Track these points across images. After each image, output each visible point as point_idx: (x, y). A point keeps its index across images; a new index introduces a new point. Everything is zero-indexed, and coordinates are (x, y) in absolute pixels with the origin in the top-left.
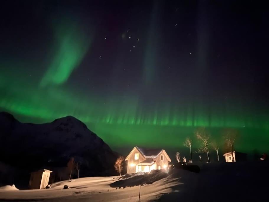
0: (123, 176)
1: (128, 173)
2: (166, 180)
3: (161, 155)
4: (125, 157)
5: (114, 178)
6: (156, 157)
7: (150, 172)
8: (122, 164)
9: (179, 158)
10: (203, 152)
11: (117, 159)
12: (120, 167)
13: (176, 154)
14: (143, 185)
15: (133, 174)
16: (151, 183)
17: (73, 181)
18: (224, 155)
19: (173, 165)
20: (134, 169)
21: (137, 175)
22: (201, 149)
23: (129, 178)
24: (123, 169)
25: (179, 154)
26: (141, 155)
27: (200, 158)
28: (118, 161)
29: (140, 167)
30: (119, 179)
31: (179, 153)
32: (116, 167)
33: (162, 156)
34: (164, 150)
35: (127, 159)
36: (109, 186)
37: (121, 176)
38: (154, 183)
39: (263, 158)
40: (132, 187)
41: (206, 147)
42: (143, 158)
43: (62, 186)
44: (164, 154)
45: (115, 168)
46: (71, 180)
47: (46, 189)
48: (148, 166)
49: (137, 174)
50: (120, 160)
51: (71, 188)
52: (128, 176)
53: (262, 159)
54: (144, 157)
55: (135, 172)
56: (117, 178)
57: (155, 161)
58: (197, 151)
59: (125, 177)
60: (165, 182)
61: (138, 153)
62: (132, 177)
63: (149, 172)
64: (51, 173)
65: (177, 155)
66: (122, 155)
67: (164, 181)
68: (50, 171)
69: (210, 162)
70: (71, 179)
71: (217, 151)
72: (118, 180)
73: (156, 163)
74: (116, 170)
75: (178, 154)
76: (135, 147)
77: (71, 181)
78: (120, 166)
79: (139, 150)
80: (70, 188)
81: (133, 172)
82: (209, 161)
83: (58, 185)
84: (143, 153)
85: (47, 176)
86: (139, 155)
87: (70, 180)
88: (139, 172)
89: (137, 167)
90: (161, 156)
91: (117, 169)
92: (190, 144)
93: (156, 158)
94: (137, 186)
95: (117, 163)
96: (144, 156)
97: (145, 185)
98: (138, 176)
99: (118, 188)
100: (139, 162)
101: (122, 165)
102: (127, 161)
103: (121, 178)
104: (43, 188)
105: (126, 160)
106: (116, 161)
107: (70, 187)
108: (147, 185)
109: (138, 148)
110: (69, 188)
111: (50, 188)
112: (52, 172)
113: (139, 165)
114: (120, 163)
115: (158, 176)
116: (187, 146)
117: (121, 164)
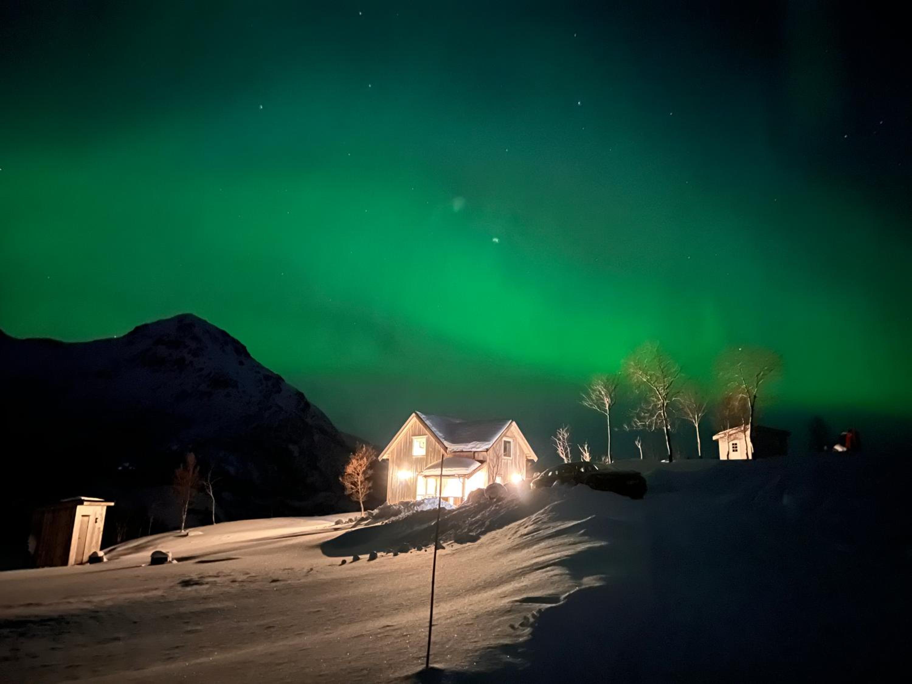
0: (371, 514)
1: (389, 502)
2: (530, 528)
3: (505, 439)
4: (380, 450)
5: (337, 523)
6: (487, 447)
7: (466, 499)
8: (370, 472)
9: (566, 449)
10: (650, 426)
11: (352, 456)
12: (362, 482)
13: (556, 436)
14: (443, 548)
15: (407, 505)
16: (474, 539)
17: (193, 532)
18: (715, 438)
19: (548, 472)
20: (410, 488)
21: (420, 509)
22: (644, 418)
23: (393, 518)
24: (369, 488)
25: (566, 436)
26: (432, 439)
27: (640, 447)
28: (354, 461)
29: (432, 482)
30: (354, 526)
31: (566, 432)
32: (348, 485)
33: (509, 442)
34: (514, 423)
35: (384, 456)
36: (319, 551)
37: (363, 514)
38: (484, 539)
39: (843, 445)
40: (401, 555)
41: (660, 408)
42: (442, 451)
43: (147, 555)
44: (513, 437)
45: (343, 488)
46: (187, 531)
47: (89, 567)
48: (459, 476)
49: (419, 504)
50: (362, 458)
51: (179, 560)
52: (387, 513)
53: (838, 448)
54: (446, 448)
55: (415, 497)
56: (351, 520)
57: (482, 462)
58: (629, 425)
59: (376, 518)
60: (529, 537)
61: (425, 435)
62: (402, 515)
63: (462, 499)
64: (108, 508)
65: (559, 440)
66: (368, 444)
67: (524, 531)
68: (106, 500)
69: (674, 461)
70: (186, 527)
71: (697, 426)
72: (353, 529)
73: (485, 466)
74: (347, 492)
75: (564, 434)
76: (414, 414)
77: (187, 535)
78: (361, 478)
79: (428, 422)
80: (175, 562)
81: (407, 500)
82: (670, 458)
83: (138, 549)
84: (439, 434)
85: (92, 519)
86: (428, 440)
87: (183, 532)
88: (429, 499)
89: (421, 481)
90: (506, 442)
91: (352, 489)
92: (607, 401)
93: (487, 450)
94: (420, 549)
95: (349, 469)
96: (446, 443)
97: (450, 548)
98: (422, 512)
99: (349, 559)
100: (429, 465)
101: (367, 476)
102: (386, 461)
103: (363, 519)
104: (81, 563)
105: (380, 459)
106: (348, 462)
107: (173, 559)
108: (457, 546)
109: (423, 416)
110: (170, 562)
111: (105, 560)
112: (112, 504)
113: (426, 476)
114: (361, 470)
115: (496, 512)
116: (596, 407)
117: (364, 472)
